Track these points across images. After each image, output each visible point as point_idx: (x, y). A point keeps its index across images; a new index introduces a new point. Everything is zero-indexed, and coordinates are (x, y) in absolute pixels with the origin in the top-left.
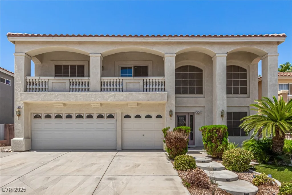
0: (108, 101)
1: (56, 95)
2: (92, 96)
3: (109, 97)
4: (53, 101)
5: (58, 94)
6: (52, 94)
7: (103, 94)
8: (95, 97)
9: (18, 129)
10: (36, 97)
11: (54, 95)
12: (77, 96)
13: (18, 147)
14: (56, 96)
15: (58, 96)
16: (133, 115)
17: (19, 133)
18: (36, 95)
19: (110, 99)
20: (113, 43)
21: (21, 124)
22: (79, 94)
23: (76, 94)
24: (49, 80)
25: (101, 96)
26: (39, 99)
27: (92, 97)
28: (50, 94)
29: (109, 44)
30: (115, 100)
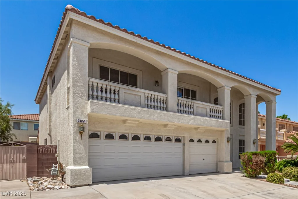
0: (189, 124)
1: (139, 110)
2: (175, 117)
3: (190, 120)
4: (136, 118)
5: (141, 110)
6: (135, 109)
7: (185, 116)
8: (179, 118)
9: (80, 154)
10: (114, 109)
11: (136, 111)
12: (161, 114)
13: (82, 179)
14: (139, 112)
15: (141, 113)
16: (196, 140)
17: (81, 159)
18: (115, 107)
19: (191, 122)
20: (188, 63)
21: (84, 146)
22: (164, 114)
23: (160, 113)
24: (120, 89)
25: (183, 118)
26: (118, 113)
27: (176, 119)
28: (132, 109)
29: (185, 63)
30: (194, 124)
